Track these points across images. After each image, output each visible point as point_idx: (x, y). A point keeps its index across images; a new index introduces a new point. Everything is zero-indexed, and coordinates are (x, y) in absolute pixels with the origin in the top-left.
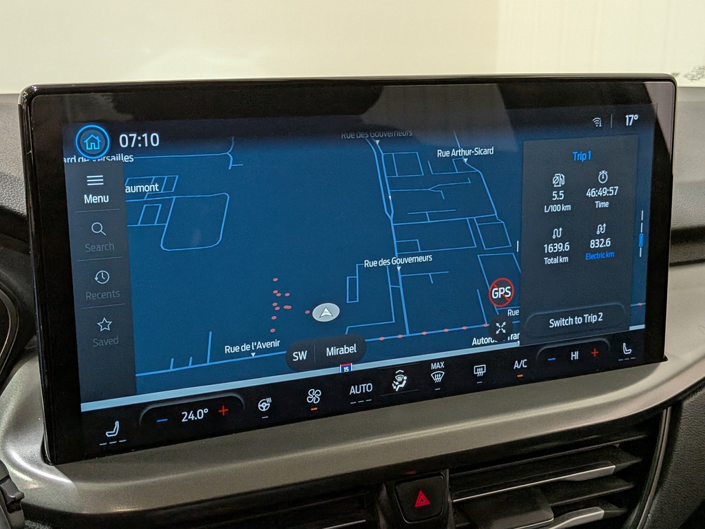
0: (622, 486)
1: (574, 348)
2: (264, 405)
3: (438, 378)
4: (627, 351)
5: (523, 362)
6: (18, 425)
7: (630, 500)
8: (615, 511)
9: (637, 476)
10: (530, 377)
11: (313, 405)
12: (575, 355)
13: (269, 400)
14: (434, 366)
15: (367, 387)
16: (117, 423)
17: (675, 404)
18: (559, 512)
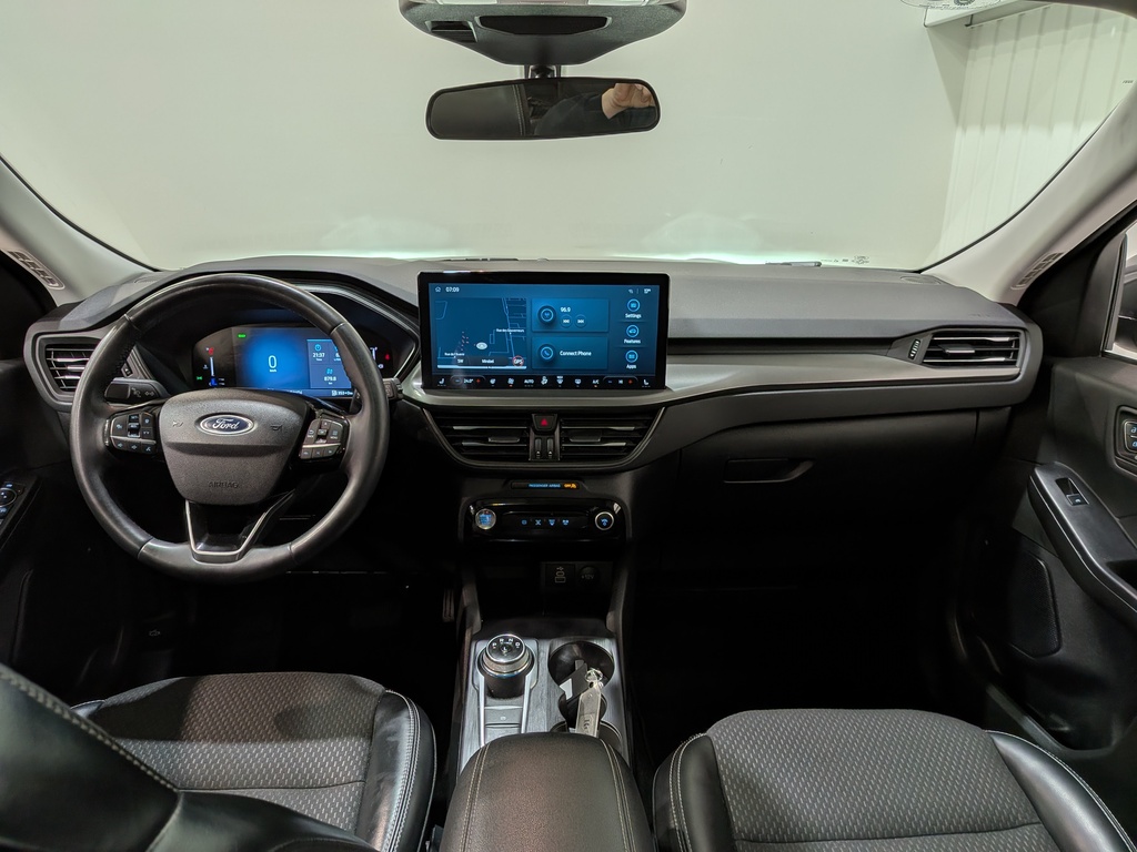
0: (637, 435)
1: (621, 379)
2: (493, 381)
3: (560, 382)
4: (646, 383)
5: (597, 380)
6: (417, 377)
7: (637, 441)
8: (628, 444)
9: (643, 432)
10: (600, 387)
11: (510, 384)
12: (621, 382)
13: (495, 380)
15: (532, 381)
16: (444, 380)
17: (668, 405)
18: (605, 440)
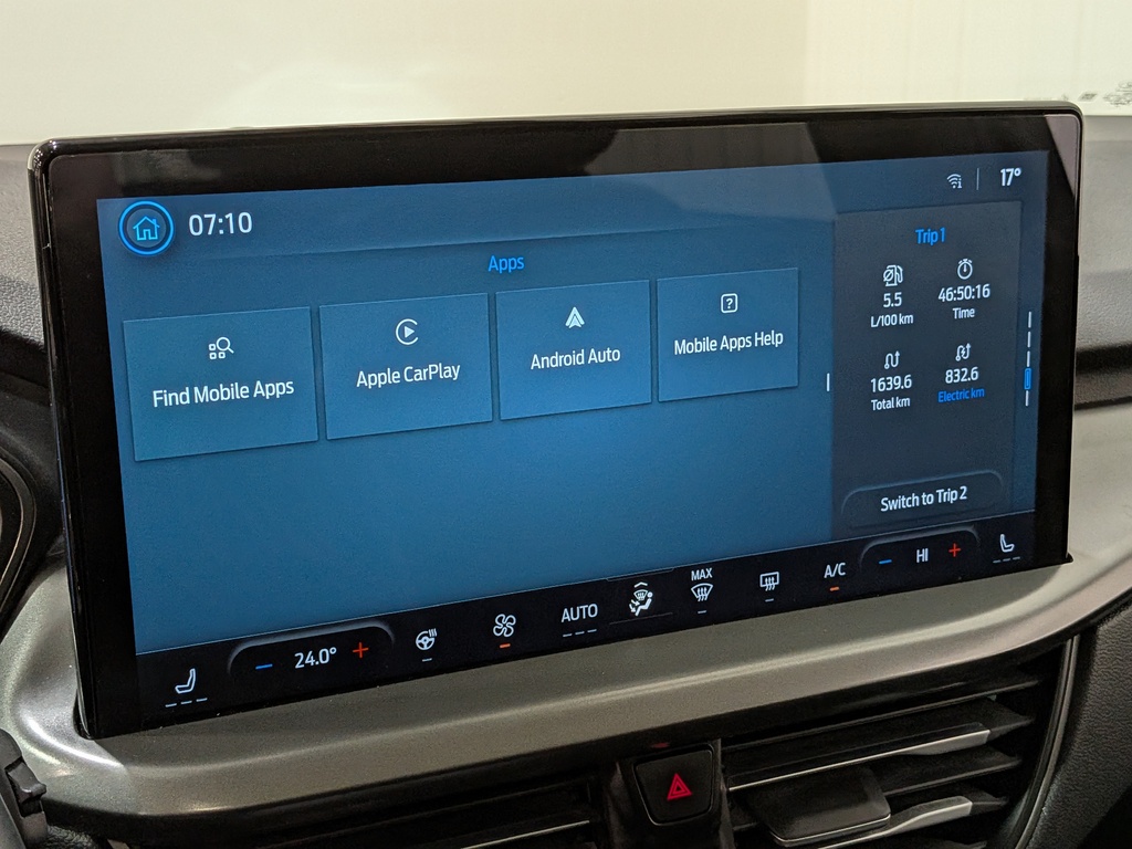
0: (1000, 764)
1: (921, 543)
2: (425, 641)
3: (702, 595)
4: (1007, 547)
5: (839, 567)
6: (37, 677)
7: (1013, 786)
8: (990, 802)
9: (1026, 747)
10: (850, 591)
11: (502, 639)
12: (923, 555)
13: (433, 632)
14: (695, 576)
15: (590, 610)
16: (193, 672)
17: (1086, 630)
18: (900, 806)
